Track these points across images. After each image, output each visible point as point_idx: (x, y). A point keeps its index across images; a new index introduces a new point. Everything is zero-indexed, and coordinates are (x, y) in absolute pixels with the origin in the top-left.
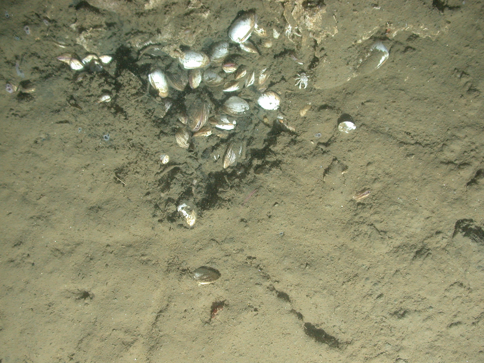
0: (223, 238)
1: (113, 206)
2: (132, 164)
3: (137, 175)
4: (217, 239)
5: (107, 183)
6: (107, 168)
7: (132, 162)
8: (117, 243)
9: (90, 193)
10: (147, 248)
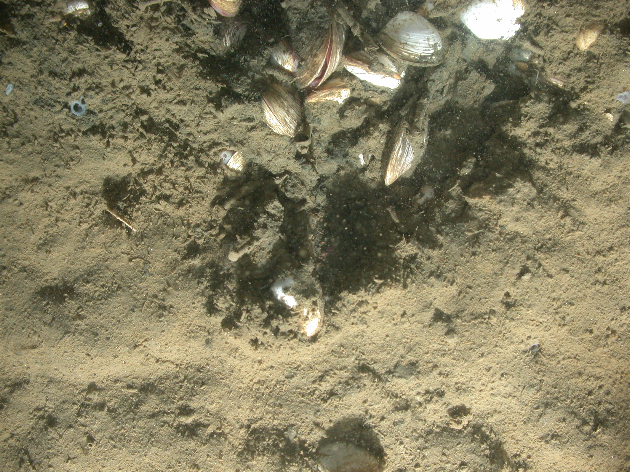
0: (391, 365)
1: (103, 286)
2: (151, 177)
3: (163, 206)
4: (376, 367)
5: (85, 226)
6: (84, 187)
7: (151, 172)
8: (116, 381)
9: (42, 255)
10: (192, 394)
